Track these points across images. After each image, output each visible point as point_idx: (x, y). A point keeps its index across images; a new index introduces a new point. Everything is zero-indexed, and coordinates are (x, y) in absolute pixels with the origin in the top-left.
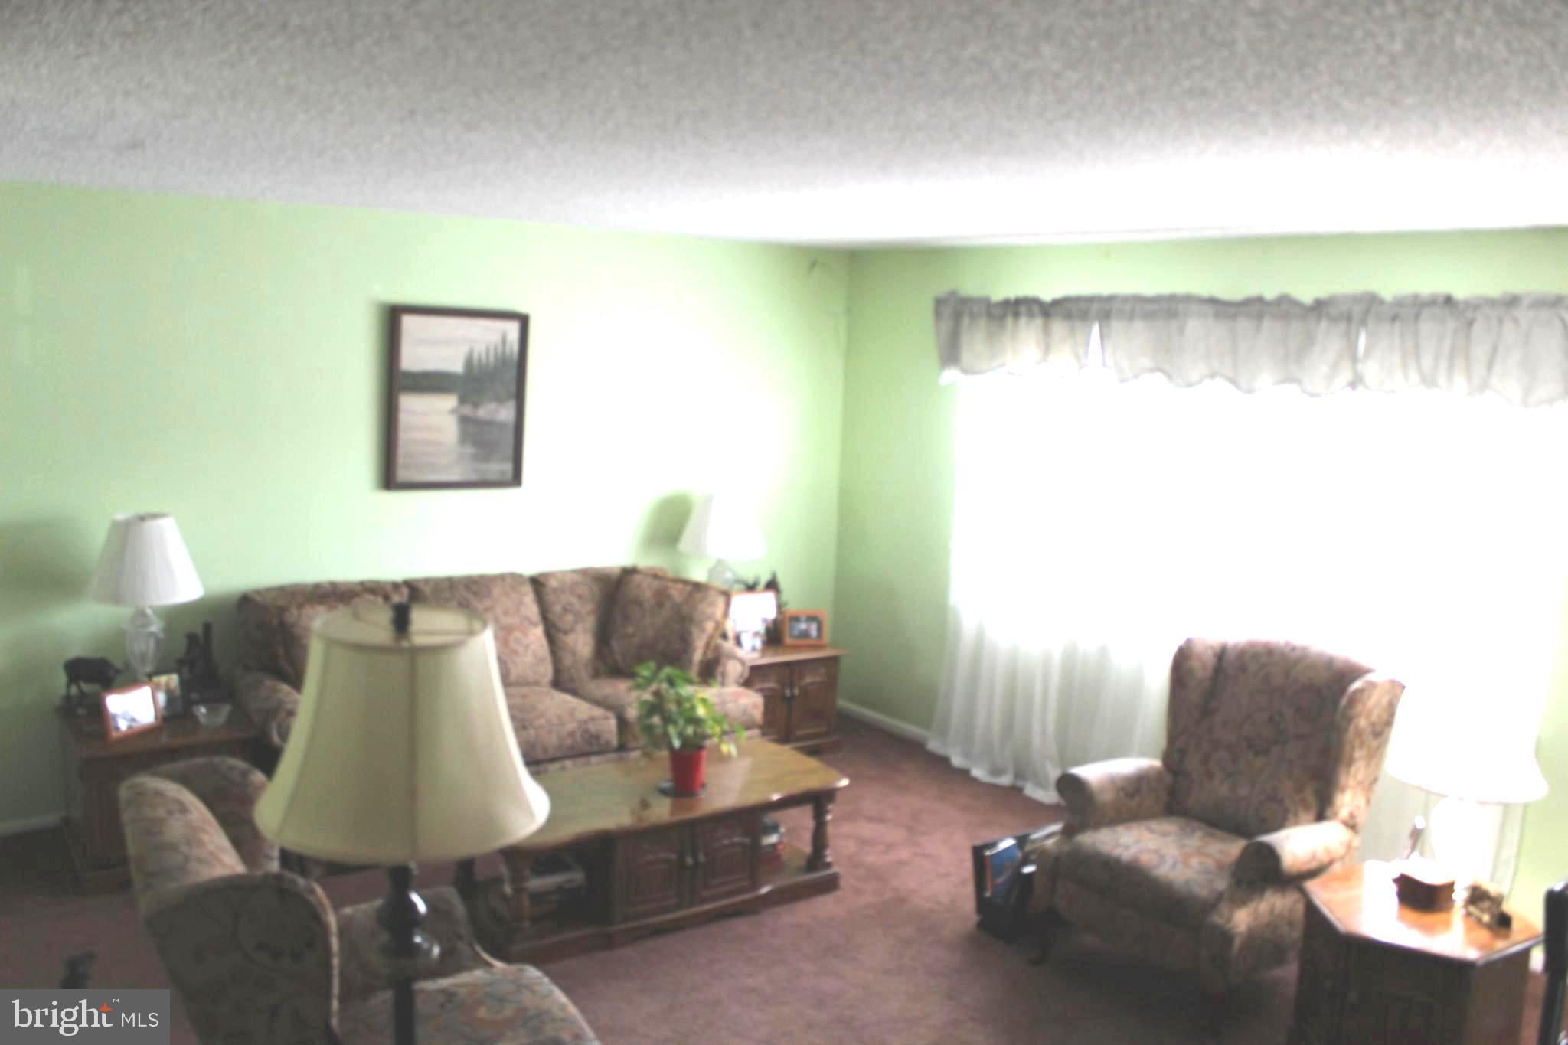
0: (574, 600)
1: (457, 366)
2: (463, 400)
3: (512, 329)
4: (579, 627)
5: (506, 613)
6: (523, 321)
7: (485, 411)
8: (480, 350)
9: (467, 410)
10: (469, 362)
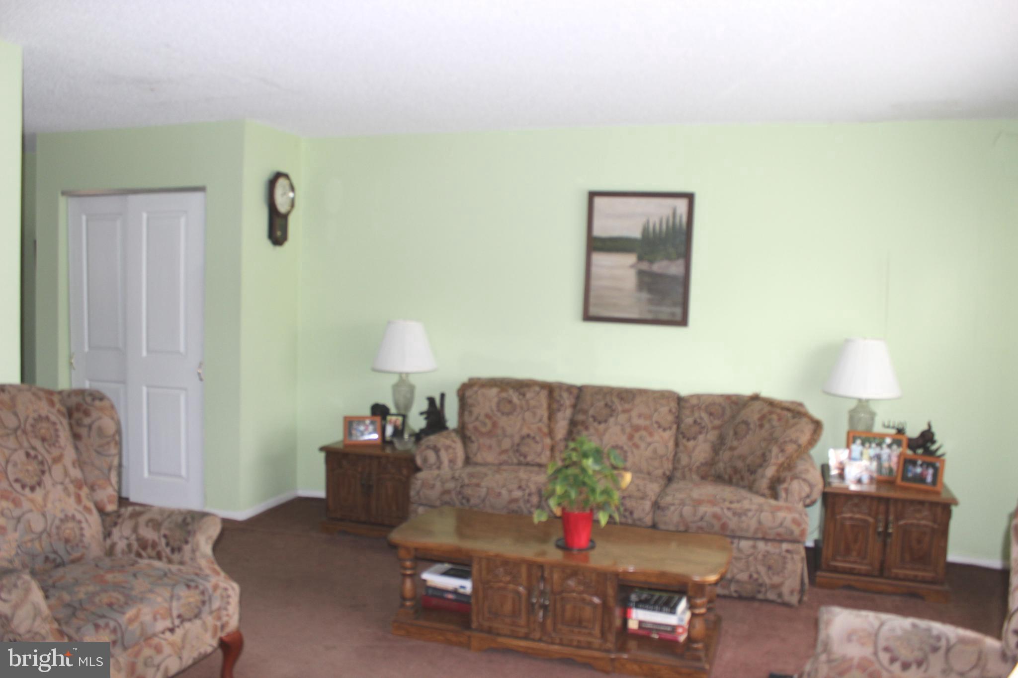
0: (704, 416)
1: (636, 233)
2: (640, 259)
3: (681, 205)
4: (701, 438)
5: (640, 416)
6: (690, 197)
7: (659, 267)
8: (654, 220)
9: (644, 266)
10: (645, 230)
